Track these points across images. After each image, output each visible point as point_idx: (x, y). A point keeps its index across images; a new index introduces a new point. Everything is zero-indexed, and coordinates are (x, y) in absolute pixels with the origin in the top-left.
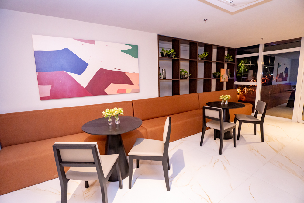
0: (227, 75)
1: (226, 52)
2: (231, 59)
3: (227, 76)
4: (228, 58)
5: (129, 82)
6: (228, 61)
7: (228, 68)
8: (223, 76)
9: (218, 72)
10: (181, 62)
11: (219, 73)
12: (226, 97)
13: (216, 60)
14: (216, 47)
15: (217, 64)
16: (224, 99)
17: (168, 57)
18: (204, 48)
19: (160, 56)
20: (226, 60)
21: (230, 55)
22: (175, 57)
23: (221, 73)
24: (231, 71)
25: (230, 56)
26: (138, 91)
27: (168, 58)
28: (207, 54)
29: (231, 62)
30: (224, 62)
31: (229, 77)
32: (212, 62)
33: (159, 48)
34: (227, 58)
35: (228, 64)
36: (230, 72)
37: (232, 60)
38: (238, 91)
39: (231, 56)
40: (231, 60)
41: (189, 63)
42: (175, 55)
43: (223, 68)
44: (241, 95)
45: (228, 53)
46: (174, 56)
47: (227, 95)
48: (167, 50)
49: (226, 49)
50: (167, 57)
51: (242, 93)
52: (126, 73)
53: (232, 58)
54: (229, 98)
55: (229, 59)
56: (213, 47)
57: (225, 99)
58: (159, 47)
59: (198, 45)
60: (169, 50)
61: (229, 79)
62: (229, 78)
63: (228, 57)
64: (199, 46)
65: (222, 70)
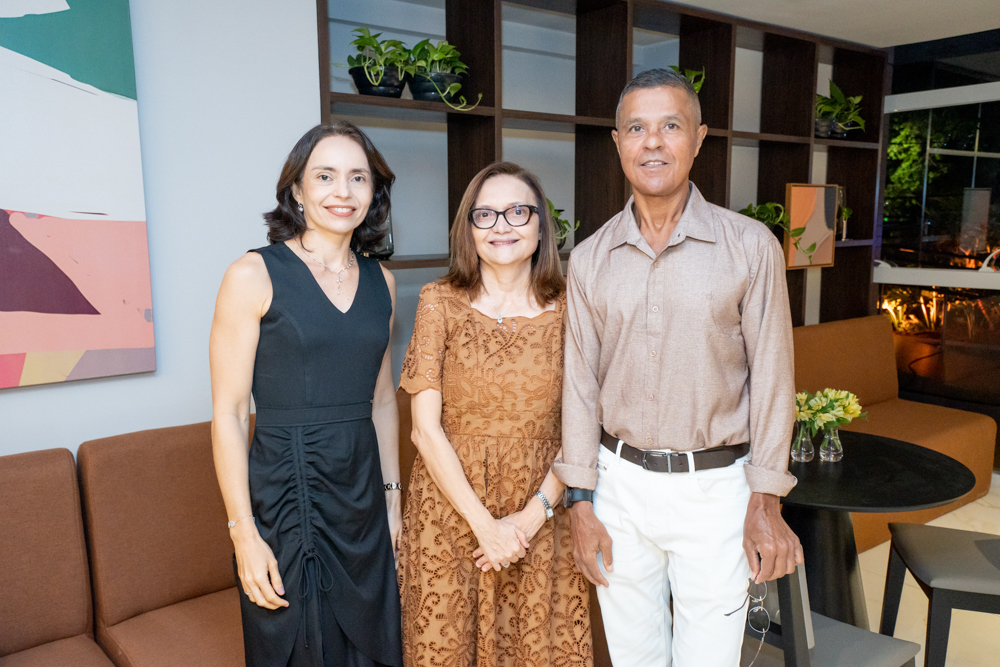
0: (830, 226)
1: (825, 73)
2: (853, 116)
3: (831, 233)
4: (837, 110)
5: (63, 296)
6: (833, 135)
7: (831, 178)
8: (801, 231)
9: (770, 206)
10: (504, 131)
11: (778, 210)
12: (824, 410)
13: (754, 126)
14: (757, 37)
15: (765, 149)
16: (812, 422)
17: (407, 94)
18: (676, 41)
19: (345, 86)
20: (823, 128)
21: (848, 92)
22: (455, 100)
23: (787, 212)
24: (851, 200)
25: (847, 95)
26: (142, 366)
27: (406, 105)
28: (697, 79)
29: (852, 135)
30: (812, 138)
31: (838, 237)
32: (732, 140)
33: (333, 27)
34: (826, 115)
35: (833, 153)
36: (848, 205)
37: (862, 122)
38: (891, 309)
39: (858, 100)
40: (855, 124)
41: (572, 145)
42: (458, 85)
43: (803, 177)
44: (906, 333)
45: (837, 80)
46: (453, 88)
47: (831, 393)
48: (396, 44)
49: (825, 52)
50: (398, 95)
51: (914, 320)
52: (13, 221)
53: (860, 114)
54: (849, 418)
55: (840, 118)
56: (740, 34)
57: (819, 423)
58: (332, 14)
59: (629, 19)
60: (411, 43)
61: (839, 252)
62: (840, 245)
63: (832, 101)
64: (635, 24)
65: (796, 193)
